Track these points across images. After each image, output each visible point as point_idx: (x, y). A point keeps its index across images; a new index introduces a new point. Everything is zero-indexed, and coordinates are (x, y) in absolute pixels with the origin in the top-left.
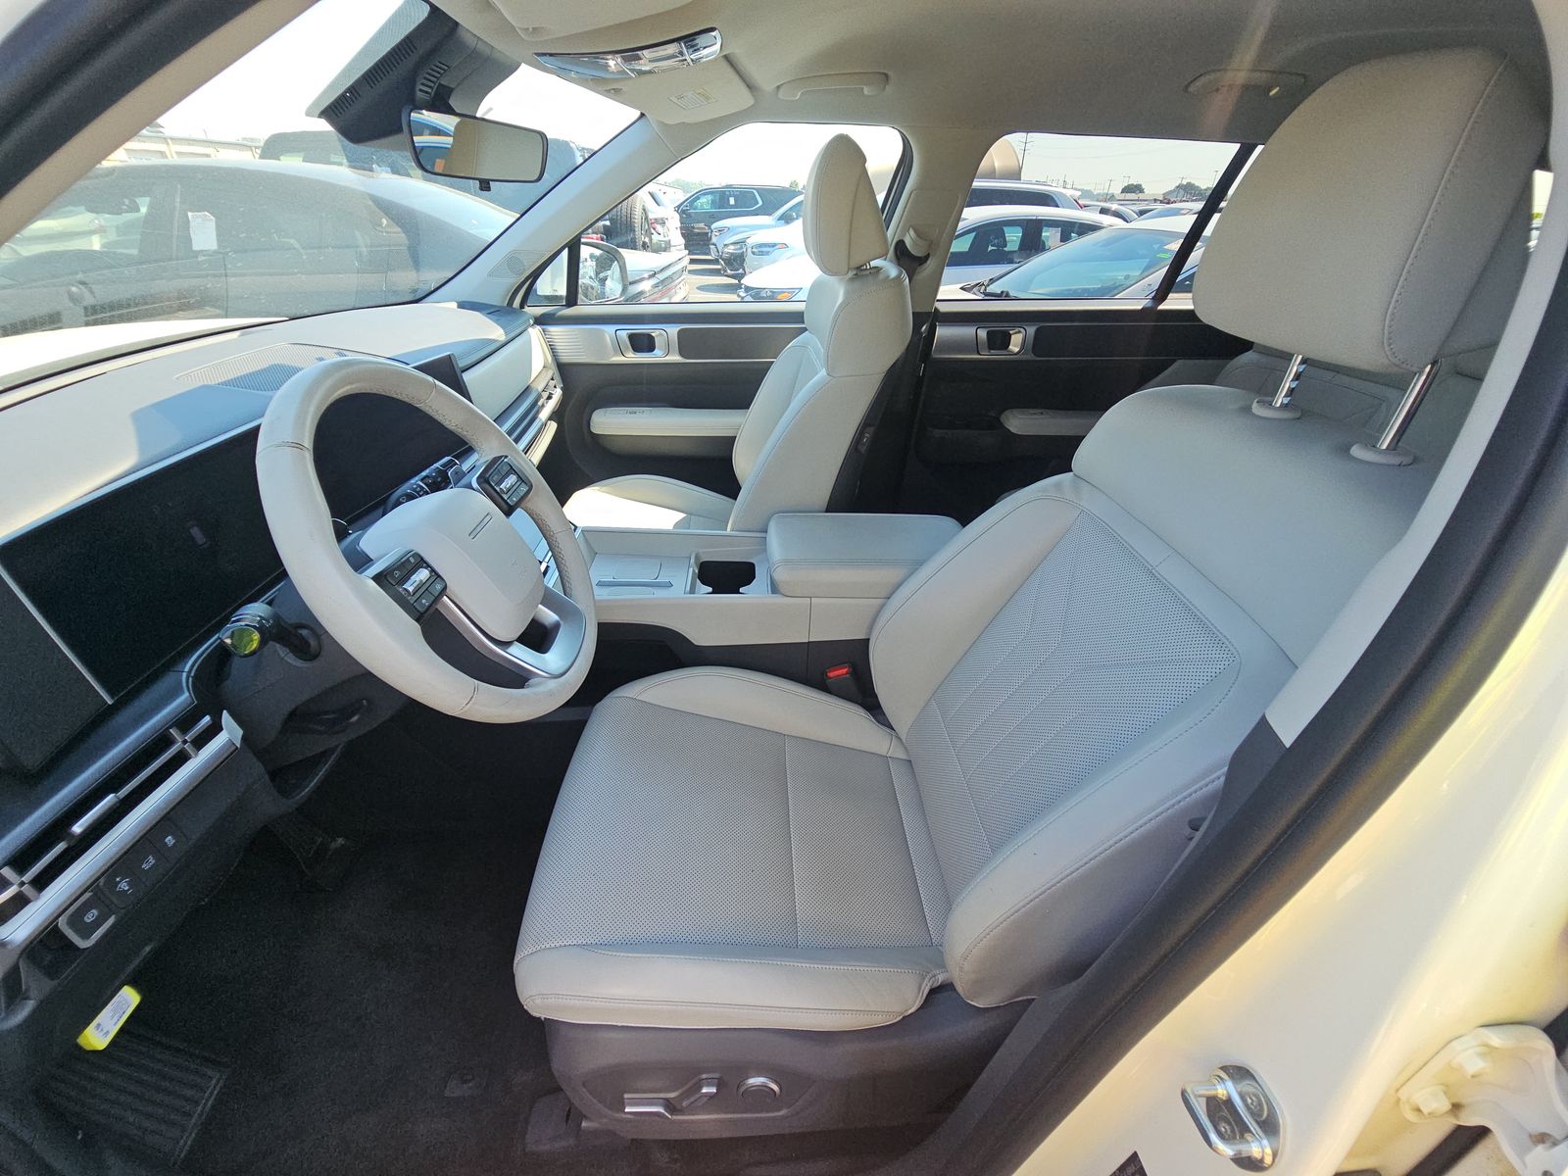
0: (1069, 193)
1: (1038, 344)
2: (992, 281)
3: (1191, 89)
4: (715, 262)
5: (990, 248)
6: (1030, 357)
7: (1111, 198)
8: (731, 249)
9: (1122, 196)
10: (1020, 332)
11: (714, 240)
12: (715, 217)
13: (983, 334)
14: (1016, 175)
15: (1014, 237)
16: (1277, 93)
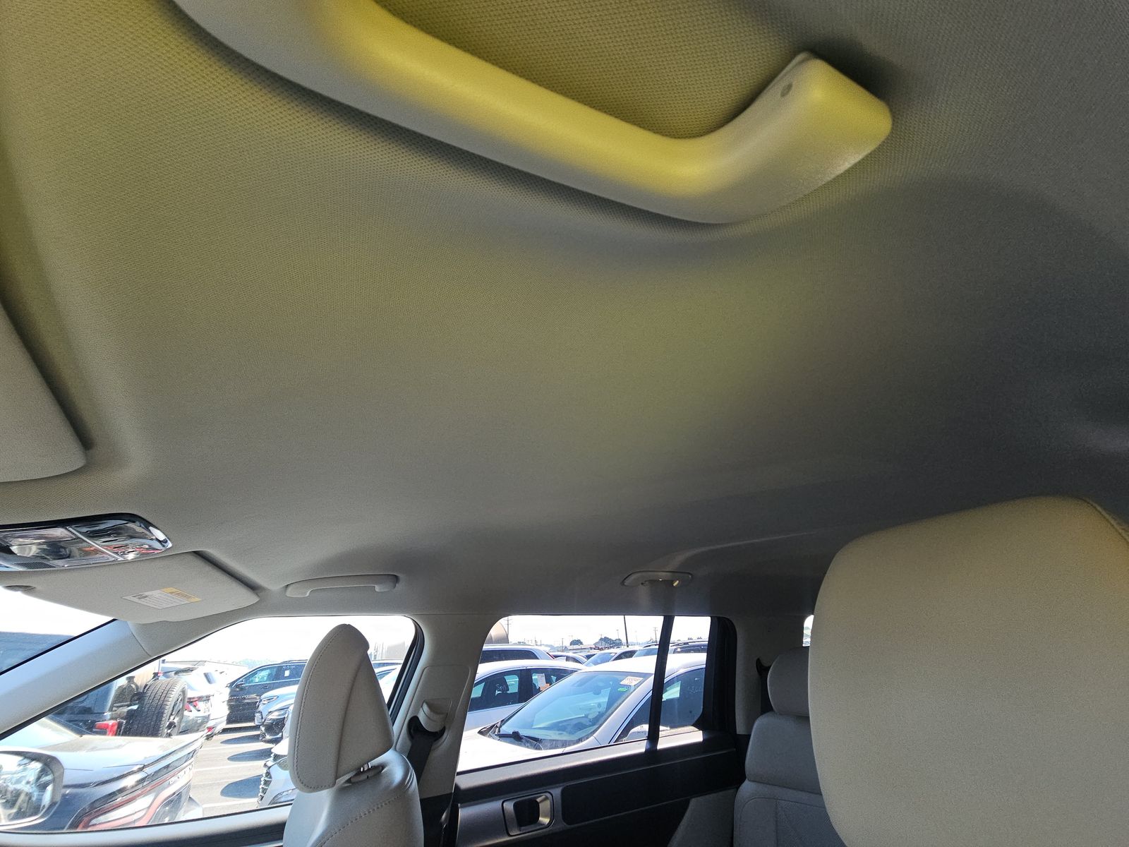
0: (542, 648)
1: (568, 809)
2: (503, 722)
3: (627, 582)
4: (257, 728)
5: (497, 692)
6: (562, 826)
7: (565, 649)
8: (275, 716)
9: (572, 647)
10: (546, 798)
11: (261, 708)
12: (266, 688)
13: (509, 806)
14: (505, 640)
15: (513, 683)
16: (678, 584)
